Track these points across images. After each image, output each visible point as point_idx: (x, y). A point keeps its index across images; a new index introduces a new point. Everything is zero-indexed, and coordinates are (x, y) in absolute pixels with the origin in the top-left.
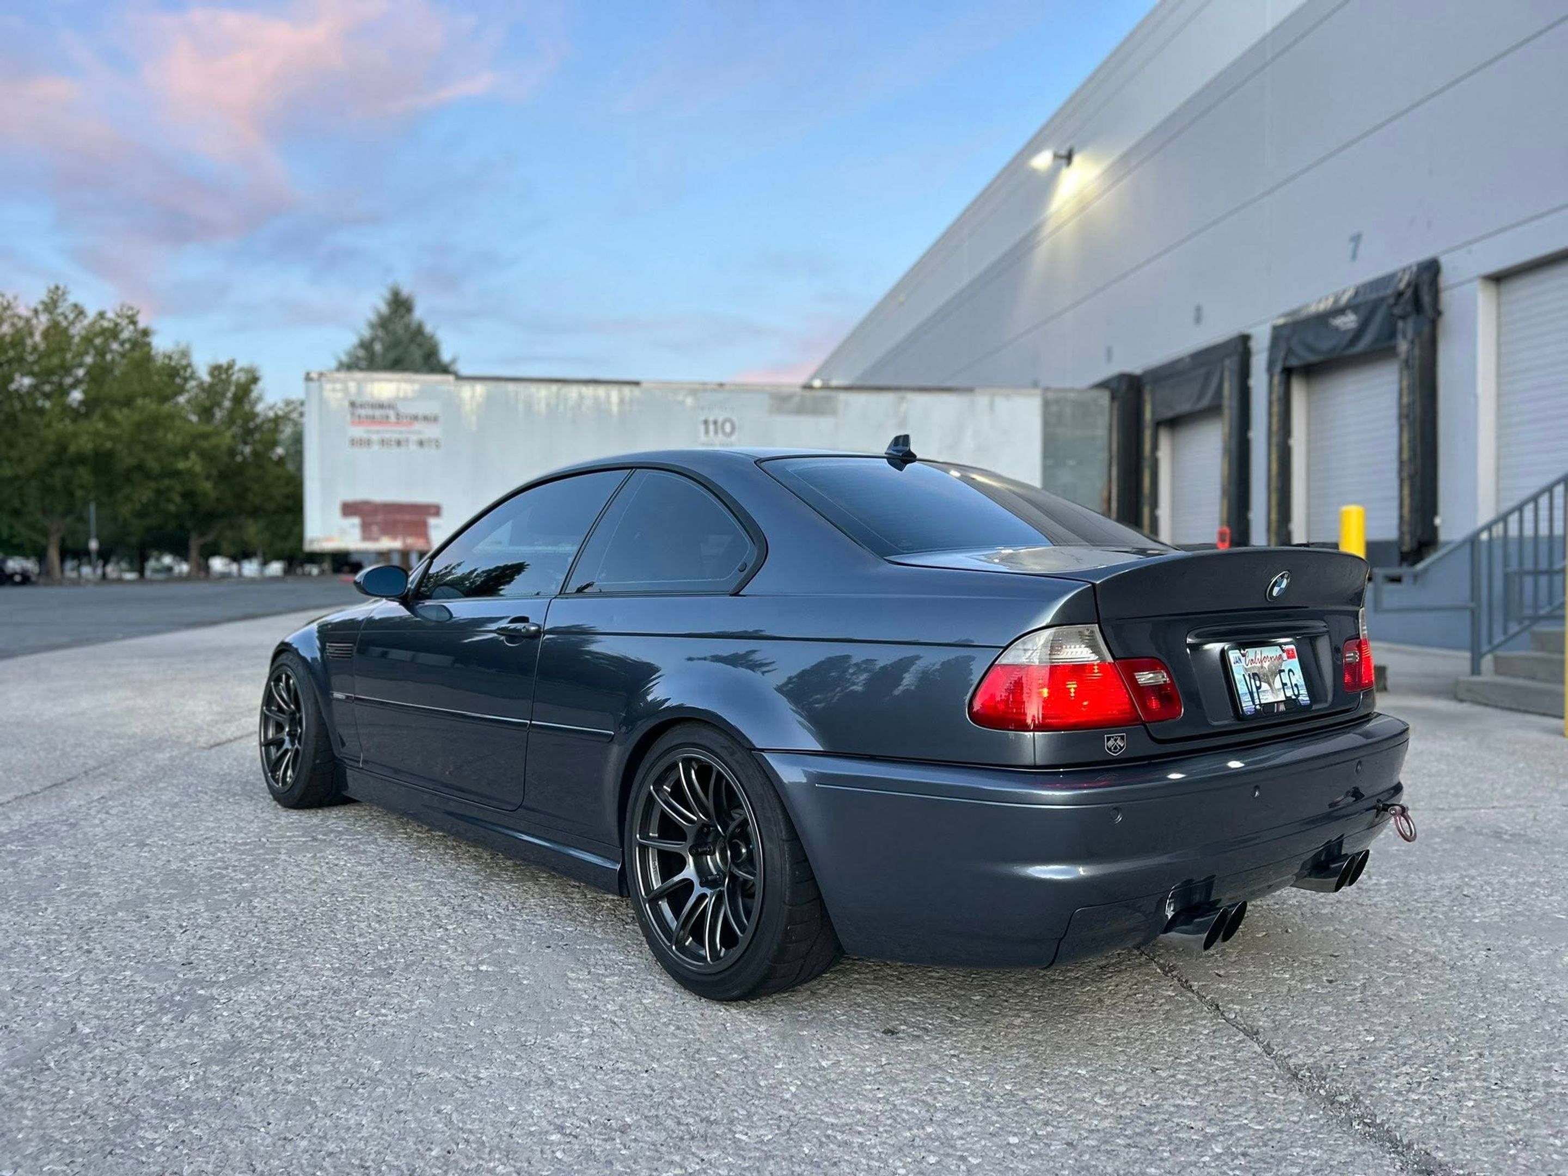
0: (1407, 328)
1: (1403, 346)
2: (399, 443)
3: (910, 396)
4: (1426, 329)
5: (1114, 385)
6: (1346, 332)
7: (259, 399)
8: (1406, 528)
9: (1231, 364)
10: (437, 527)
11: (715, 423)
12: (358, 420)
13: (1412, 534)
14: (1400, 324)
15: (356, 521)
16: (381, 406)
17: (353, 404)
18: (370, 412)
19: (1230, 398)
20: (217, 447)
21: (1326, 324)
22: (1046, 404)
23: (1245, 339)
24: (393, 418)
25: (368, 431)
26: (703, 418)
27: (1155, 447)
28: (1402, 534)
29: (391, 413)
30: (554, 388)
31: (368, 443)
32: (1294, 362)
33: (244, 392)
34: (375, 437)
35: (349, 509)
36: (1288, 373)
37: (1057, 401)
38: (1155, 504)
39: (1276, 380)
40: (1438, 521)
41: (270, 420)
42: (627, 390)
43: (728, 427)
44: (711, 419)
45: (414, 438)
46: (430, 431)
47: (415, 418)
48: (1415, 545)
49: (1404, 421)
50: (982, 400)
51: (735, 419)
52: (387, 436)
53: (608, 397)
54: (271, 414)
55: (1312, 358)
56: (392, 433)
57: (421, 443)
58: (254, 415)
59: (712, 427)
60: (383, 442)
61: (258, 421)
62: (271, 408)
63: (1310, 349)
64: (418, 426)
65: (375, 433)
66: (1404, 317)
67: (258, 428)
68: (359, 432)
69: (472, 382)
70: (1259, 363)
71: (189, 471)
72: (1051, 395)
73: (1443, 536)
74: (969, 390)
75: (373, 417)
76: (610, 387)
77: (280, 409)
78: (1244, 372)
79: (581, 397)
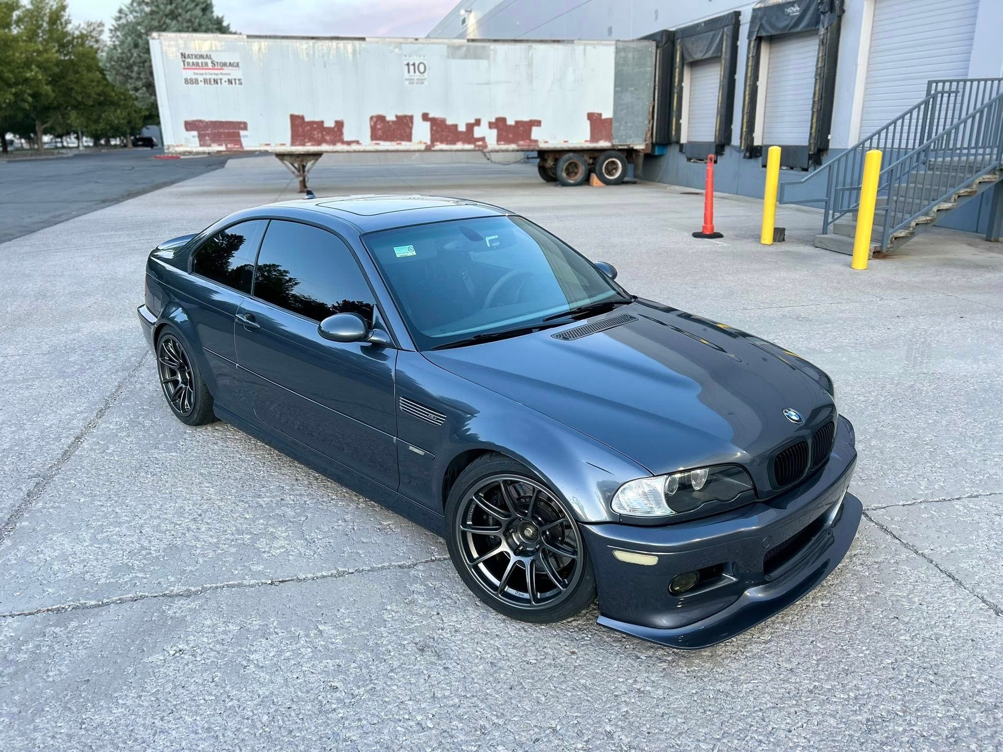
0: (825, 19)
1: (822, 31)
2: (216, 81)
3: (534, 45)
4: (835, 22)
5: (658, 38)
6: (793, 17)
7: (68, 22)
8: (812, 141)
9: (728, 30)
10: (246, 136)
11: (414, 64)
12: (187, 66)
13: (815, 144)
14: (822, 16)
15: (195, 133)
16: (202, 56)
17: (183, 55)
18: (195, 61)
19: (726, 53)
20: (48, 60)
21: (783, 12)
22: (618, 51)
23: (737, 14)
24: (210, 65)
25: (195, 74)
26: (406, 62)
27: (681, 80)
28: (810, 143)
29: (209, 61)
30: (311, 42)
31: (196, 82)
32: (763, 34)
33: (56, 17)
34: (200, 78)
35: (190, 126)
36: (759, 39)
37: (624, 49)
38: (679, 117)
39: (752, 44)
40: (829, 137)
41: (78, 37)
42: (357, 43)
43: (422, 68)
44: (411, 63)
45: (225, 78)
46: (235, 73)
47: (225, 64)
48: (816, 151)
49: (818, 78)
50: (579, 48)
51: (425, 63)
52: (208, 77)
53: (345, 48)
54: (77, 33)
55: (773, 32)
56: (210, 74)
57: (230, 82)
58: (66, 34)
59: (412, 68)
60: (205, 81)
61: (69, 38)
62: (77, 28)
63: (772, 26)
64: (226, 70)
65: (201, 75)
66: (824, 13)
67: (70, 42)
68: (190, 74)
69: (259, 40)
70: (744, 30)
71: (34, 79)
72: (620, 45)
73: (831, 146)
74: (572, 42)
75: (198, 64)
76: (346, 42)
77: (83, 28)
78: (735, 37)
79: (329, 49)
